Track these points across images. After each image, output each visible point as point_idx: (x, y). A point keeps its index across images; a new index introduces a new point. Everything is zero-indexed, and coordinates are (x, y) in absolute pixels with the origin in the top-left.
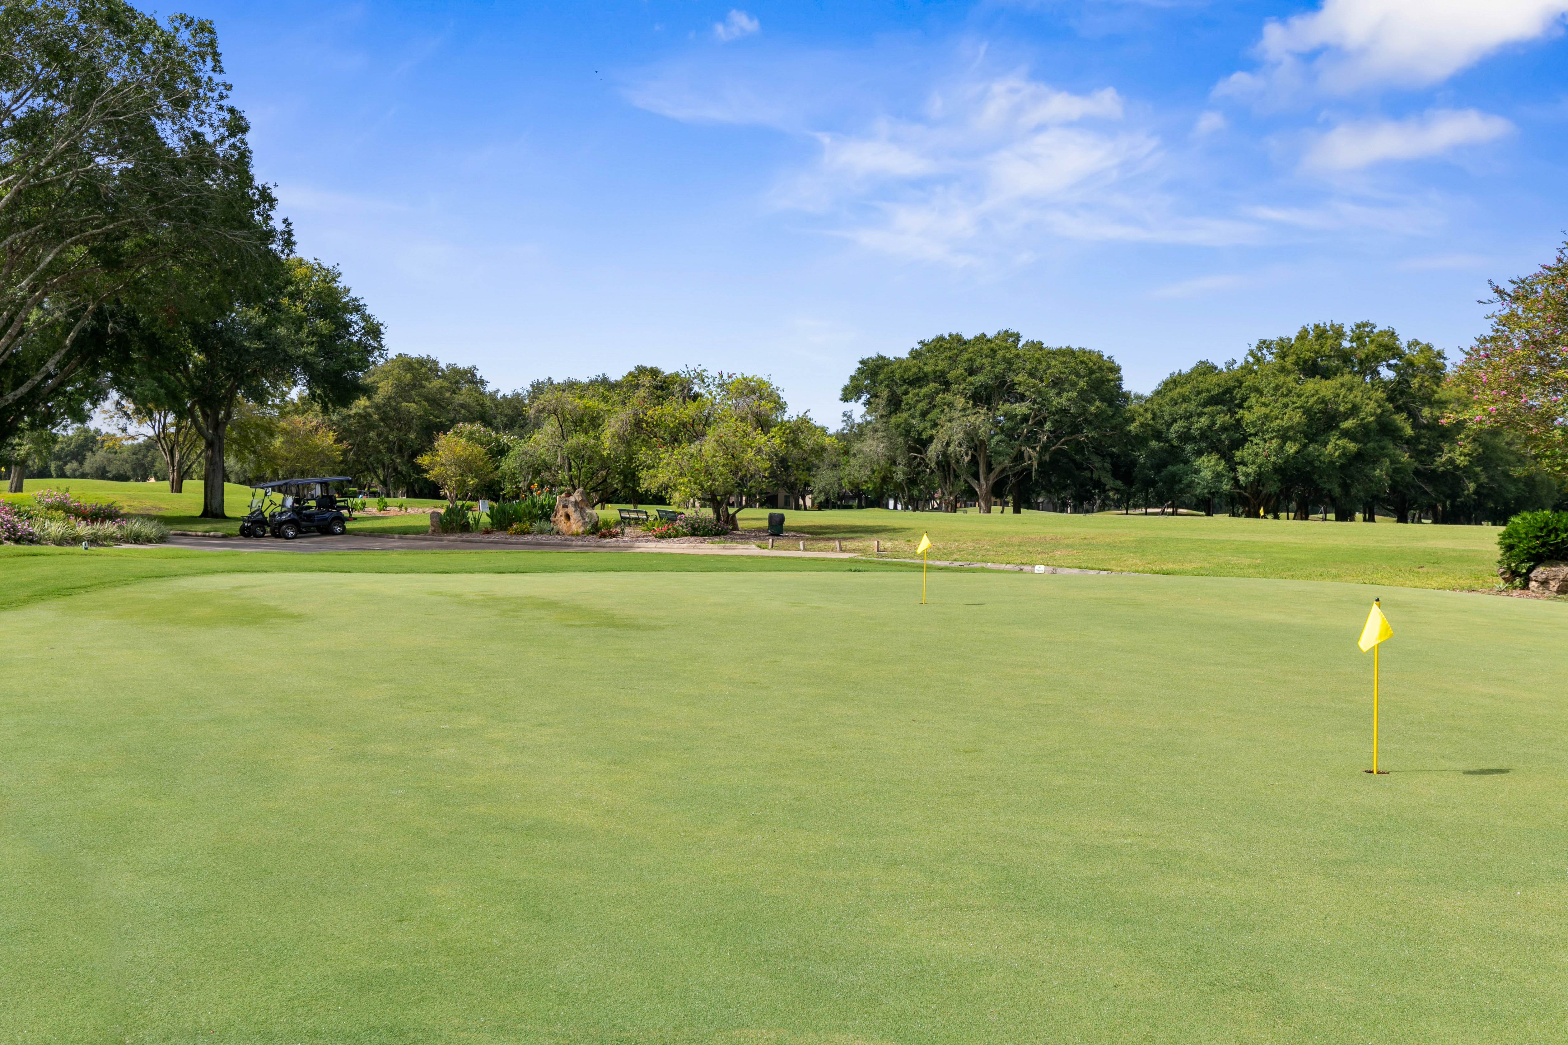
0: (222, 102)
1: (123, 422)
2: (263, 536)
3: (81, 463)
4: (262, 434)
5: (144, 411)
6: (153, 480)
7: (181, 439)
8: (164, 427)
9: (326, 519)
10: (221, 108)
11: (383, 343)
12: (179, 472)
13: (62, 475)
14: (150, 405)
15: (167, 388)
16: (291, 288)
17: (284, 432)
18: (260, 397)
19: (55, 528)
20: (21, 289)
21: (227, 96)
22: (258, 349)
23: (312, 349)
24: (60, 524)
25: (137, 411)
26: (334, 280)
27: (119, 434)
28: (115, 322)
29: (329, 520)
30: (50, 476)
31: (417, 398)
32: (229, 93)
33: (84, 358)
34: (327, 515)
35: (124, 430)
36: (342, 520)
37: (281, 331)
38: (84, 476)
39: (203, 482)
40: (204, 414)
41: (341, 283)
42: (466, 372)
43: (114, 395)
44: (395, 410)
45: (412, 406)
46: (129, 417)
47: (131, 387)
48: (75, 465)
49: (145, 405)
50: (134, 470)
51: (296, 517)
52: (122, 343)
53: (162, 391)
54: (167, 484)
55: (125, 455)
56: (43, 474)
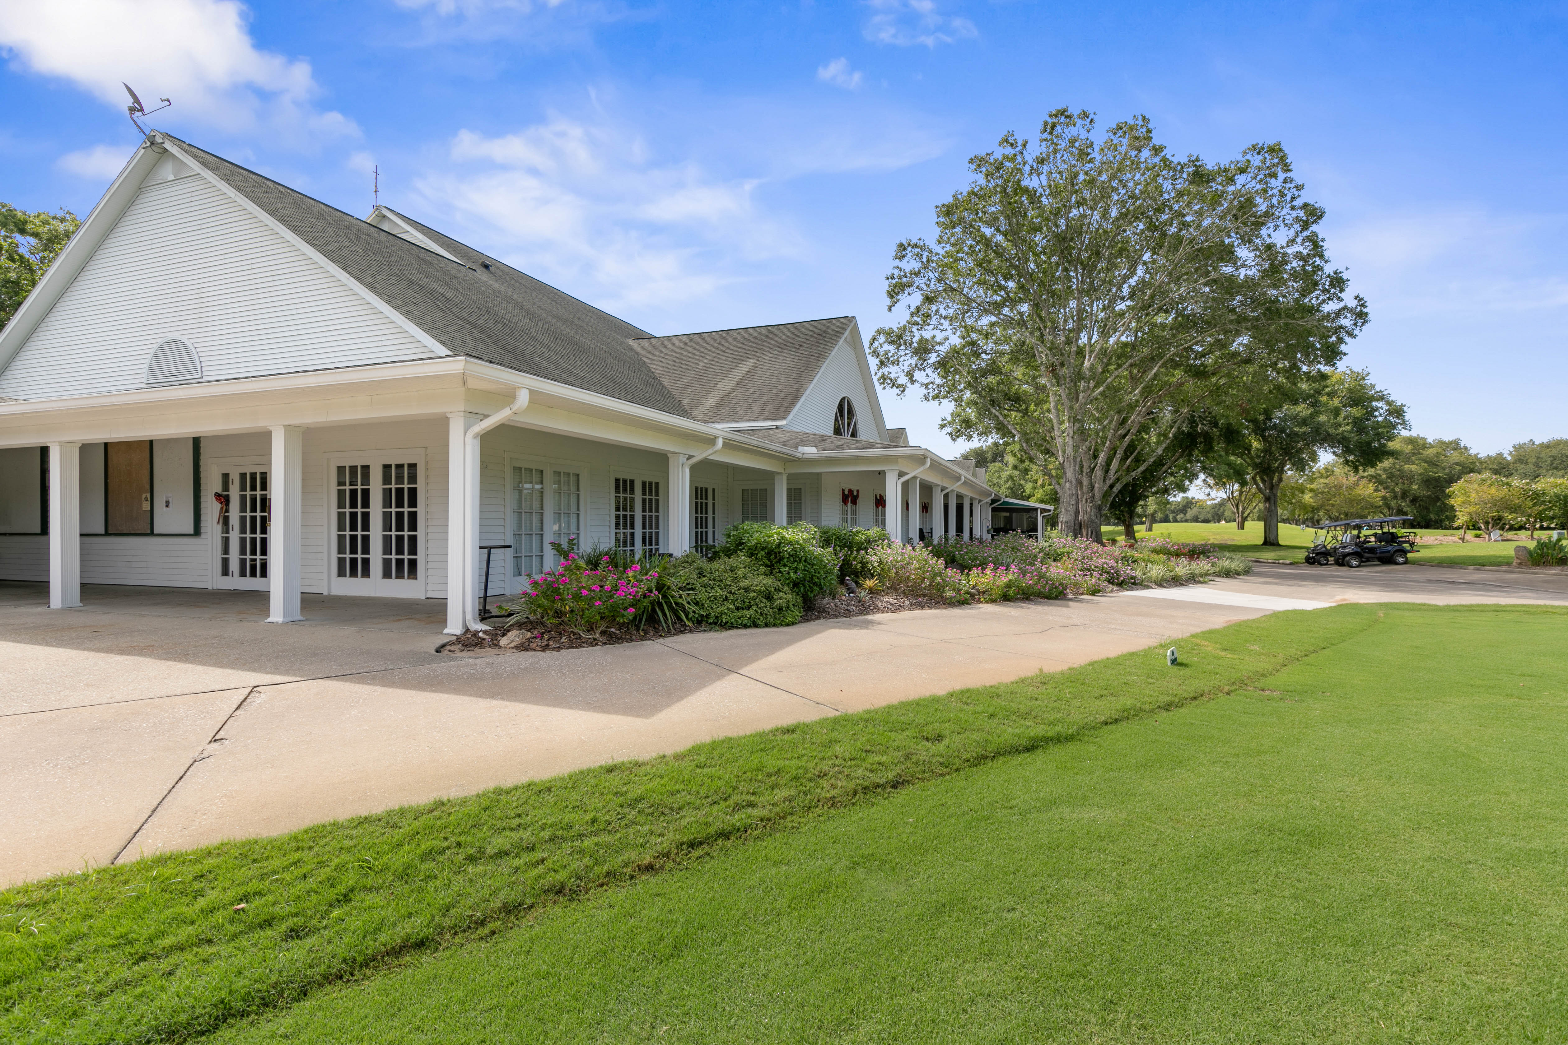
0: (1294, 203)
1: (1208, 490)
2: (1327, 564)
3: (1185, 514)
4: (1297, 492)
5: (1220, 483)
6: (1223, 522)
7: (1243, 499)
8: (1232, 492)
9: (1389, 551)
10: (1293, 208)
11: (1406, 418)
12: (1242, 517)
13: (1176, 521)
14: (1224, 480)
15: (1234, 469)
16: (1327, 390)
17: (1311, 490)
18: (1300, 466)
19: (1156, 571)
20: (1135, 395)
21: (1299, 196)
22: (1305, 432)
23: (1349, 428)
24: (1161, 567)
25: (1216, 484)
26: (1363, 379)
27: (1205, 497)
28: (1203, 424)
29: (1392, 552)
30: (1169, 522)
31: (1417, 462)
32: (1301, 192)
33: (1183, 452)
34: (1390, 548)
35: (1209, 495)
36: (1404, 552)
37: (1323, 418)
38: (1186, 521)
39: (1262, 523)
40: (1263, 481)
41: (1369, 381)
42: (1451, 443)
43: (1202, 476)
44: (1399, 470)
45: (1414, 467)
46: (1211, 488)
47: (1212, 470)
48: (1182, 515)
49: (1220, 480)
50: (1213, 517)
51: (1359, 550)
52: (1208, 439)
53: (1232, 471)
54: (1235, 524)
55: (1208, 509)
56: (1166, 520)
